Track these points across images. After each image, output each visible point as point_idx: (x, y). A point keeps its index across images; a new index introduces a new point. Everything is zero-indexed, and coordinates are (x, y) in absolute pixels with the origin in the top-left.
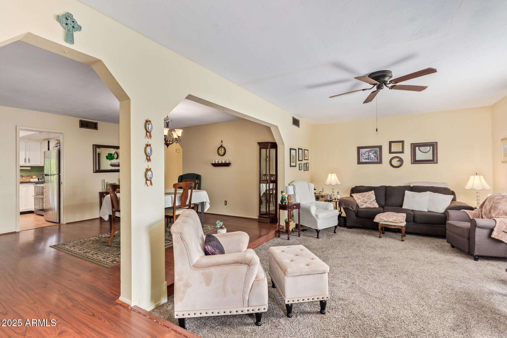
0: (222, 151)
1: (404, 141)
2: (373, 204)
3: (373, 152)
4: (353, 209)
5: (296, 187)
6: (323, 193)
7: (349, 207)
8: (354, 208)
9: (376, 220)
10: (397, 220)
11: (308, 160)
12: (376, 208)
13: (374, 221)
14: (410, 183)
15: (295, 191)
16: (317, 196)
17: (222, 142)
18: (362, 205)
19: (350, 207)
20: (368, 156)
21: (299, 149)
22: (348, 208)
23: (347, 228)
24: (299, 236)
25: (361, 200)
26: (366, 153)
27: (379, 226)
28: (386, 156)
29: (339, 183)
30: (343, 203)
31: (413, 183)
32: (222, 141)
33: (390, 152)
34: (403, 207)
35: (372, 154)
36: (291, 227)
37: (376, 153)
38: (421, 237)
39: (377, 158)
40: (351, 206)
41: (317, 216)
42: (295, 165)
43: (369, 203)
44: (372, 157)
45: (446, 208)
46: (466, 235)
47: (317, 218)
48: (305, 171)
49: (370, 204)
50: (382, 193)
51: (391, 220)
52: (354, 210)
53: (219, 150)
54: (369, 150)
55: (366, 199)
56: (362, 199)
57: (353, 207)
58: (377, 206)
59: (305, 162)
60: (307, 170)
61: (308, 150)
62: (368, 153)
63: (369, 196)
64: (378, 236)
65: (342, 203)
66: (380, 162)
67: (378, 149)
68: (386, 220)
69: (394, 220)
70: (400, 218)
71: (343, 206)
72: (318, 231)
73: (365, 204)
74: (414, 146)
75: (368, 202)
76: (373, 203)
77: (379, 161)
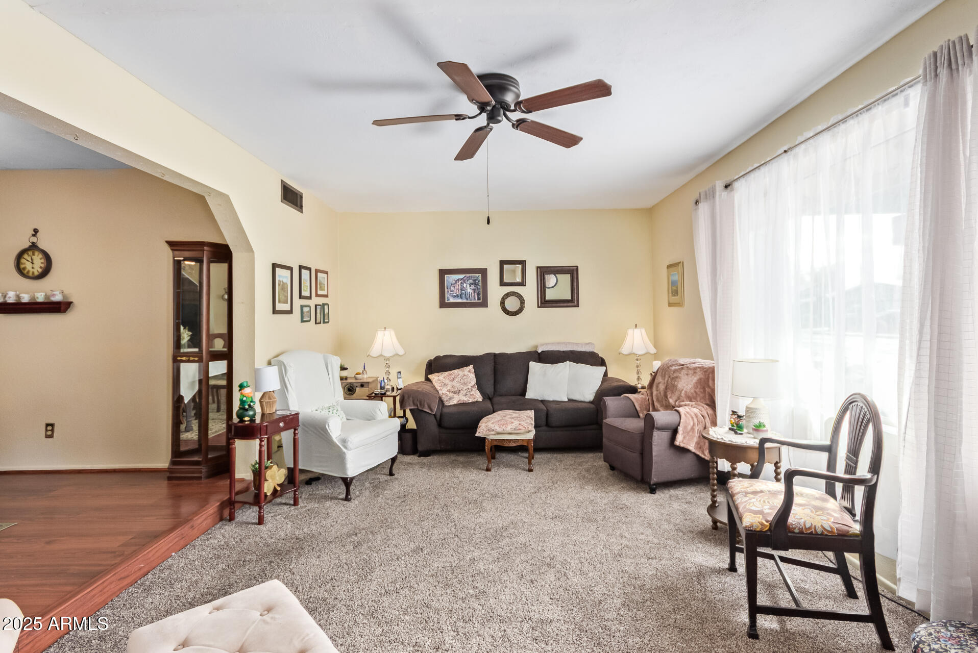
0: (34, 266)
1: (525, 261)
2: (471, 395)
3: (471, 281)
4: (431, 410)
5: (287, 367)
6: (365, 376)
7: (424, 406)
8: (435, 408)
9: (481, 432)
10: (521, 427)
11: (326, 296)
12: (477, 402)
13: (476, 435)
14: (537, 347)
15: (286, 379)
16: (351, 384)
17: (34, 235)
18: (450, 398)
19: (426, 405)
20: (462, 290)
21: (301, 267)
22: (421, 409)
23: (419, 457)
24: (296, 503)
25: (449, 388)
26: (458, 283)
27: (486, 444)
28: (495, 292)
29: (401, 352)
30: (411, 398)
31: (543, 345)
32: (35, 232)
33: (502, 284)
34: (526, 397)
35: (468, 286)
36: (272, 484)
37: (475, 283)
38: (559, 456)
39: (478, 294)
40: (427, 403)
41: (344, 441)
42: (289, 309)
43: (463, 392)
44: (469, 292)
45: (595, 392)
46: (638, 446)
47: (346, 447)
48: (320, 323)
49: (466, 395)
50: (488, 369)
51: (509, 429)
52: (434, 413)
53: (24, 261)
54: (461, 276)
55: (458, 385)
56: (450, 384)
57: (432, 407)
58: (478, 397)
59: (321, 301)
60: (324, 322)
61: (326, 273)
62: (461, 283)
63: (464, 378)
64: (485, 466)
65: (409, 397)
66: (484, 304)
67: (479, 276)
68: (499, 430)
69: (515, 429)
70: (526, 423)
71: (410, 406)
72: (347, 482)
73: (455, 396)
74: (543, 272)
75: (462, 392)
76: (471, 393)
77: (481, 301)
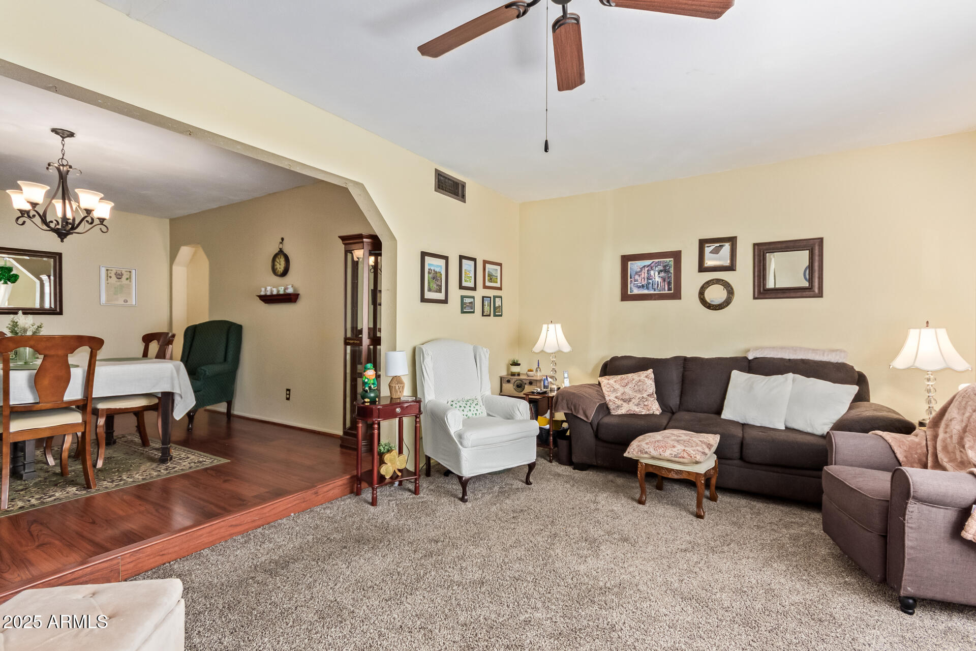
0: (280, 267)
1: (736, 237)
2: (645, 405)
3: (661, 268)
4: (587, 417)
5: (425, 355)
7: (578, 412)
8: (591, 415)
9: (632, 452)
10: (685, 455)
11: (500, 289)
12: (653, 415)
13: (625, 455)
14: (748, 351)
16: (521, 380)
17: (281, 243)
18: (618, 407)
19: (581, 411)
20: (648, 279)
21: (461, 258)
22: (575, 414)
23: (574, 469)
24: (416, 492)
25: (619, 394)
26: (643, 271)
27: (639, 469)
28: (691, 280)
29: (566, 348)
30: (565, 401)
31: (756, 349)
32: (283, 239)
33: (702, 269)
34: (723, 416)
35: (657, 273)
36: (391, 468)
37: (665, 270)
38: (759, 505)
39: (669, 283)
40: (582, 409)
41: (460, 437)
42: (443, 298)
43: (635, 401)
44: (658, 282)
45: (834, 422)
46: (877, 522)
47: (461, 444)
48: (489, 315)
49: (638, 405)
50: (674, 376)
51: (667, 454)
52: (590, 421)
53: (276, 263)
54: (648, 262)
55: (631, 393)
56: (621, 390)
57: (589, 415)
58: (655, 408)
59: (491, 293)
60: (495, 315)
61: (500, 265)
62: (648, 271)
63: (639, 384)
64: (637, 496)
65: (562, 400)
66: (676, 295)
67: (670, 261)
68: (654, 453)
69: (675, 456)
70: (694, 451)
71: (564, 410)
72: (464, 483)
73: (625, 404)
74: (762, 251)
75: (633, 400)
76: (646, 403)
77: (672, 292)
